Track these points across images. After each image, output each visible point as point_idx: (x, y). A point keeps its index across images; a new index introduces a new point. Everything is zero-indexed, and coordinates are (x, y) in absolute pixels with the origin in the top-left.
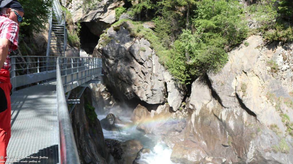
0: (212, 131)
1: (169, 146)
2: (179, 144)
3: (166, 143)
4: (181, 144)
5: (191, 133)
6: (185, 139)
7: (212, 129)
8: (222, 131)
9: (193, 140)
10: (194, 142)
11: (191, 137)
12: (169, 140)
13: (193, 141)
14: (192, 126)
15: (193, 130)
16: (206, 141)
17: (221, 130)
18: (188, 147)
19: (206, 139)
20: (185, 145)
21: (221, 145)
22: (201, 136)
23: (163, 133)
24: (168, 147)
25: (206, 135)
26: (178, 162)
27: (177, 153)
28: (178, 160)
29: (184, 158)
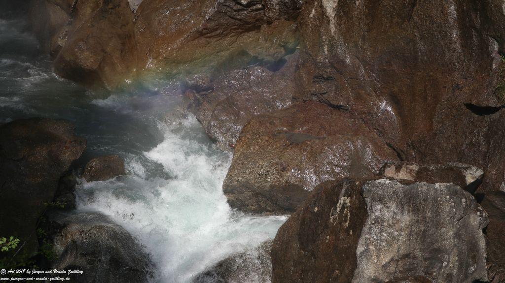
0: (421, 46)
1: (221, 139)
2: (261, 123)
3: (206, 124)
4: (277, 122)
5: (324, 64)
6: (294, 99)
7: (422, 37)
8: (471, 38)
9: (331, 97)
10: (338, 108)
11: (323, 86)
12: (220, 108)
13: (335, 103)
14: (328, 31)
15: (332, 48)
16: (395, 100)
17: (465, 37)
18: (309, 131)
19: (396, 89)
20: (292, 126)
21: (465, 109)
22: (370, 76)
23: (191, 82)
24: (214, 141)
25: (395, 67)
26: (260, 206)
27: (255, 163)
28: (262, 195)
29: (287, 182)
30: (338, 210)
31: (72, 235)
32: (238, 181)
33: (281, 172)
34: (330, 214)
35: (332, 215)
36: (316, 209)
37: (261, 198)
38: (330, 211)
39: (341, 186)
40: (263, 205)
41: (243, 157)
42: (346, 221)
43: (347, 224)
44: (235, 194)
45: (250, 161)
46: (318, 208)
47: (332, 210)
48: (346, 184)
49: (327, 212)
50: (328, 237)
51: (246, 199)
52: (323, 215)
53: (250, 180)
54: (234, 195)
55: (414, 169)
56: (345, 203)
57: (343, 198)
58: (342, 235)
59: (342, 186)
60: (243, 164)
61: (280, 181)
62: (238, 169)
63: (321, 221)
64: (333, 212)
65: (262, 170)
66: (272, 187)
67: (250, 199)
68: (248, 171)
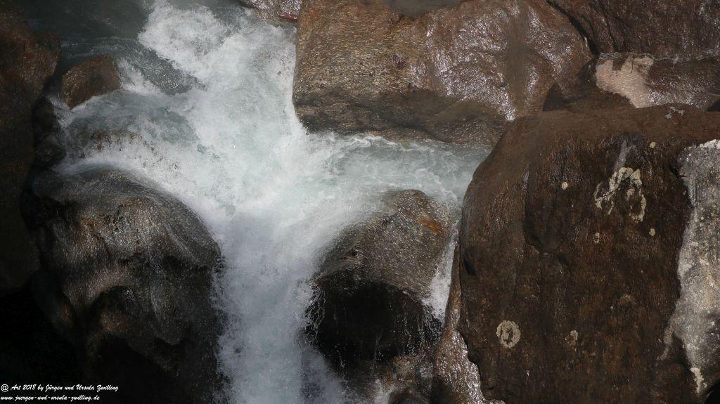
1: (262, 5)
26: (361, 123)
27: (346, 54)
28: (364, 107)
29: (409, 86)
30: (612, 188)
31: (91, 226)
32: (322, 86)
33: (397, 70)
34: (595, 194)
35: (599, 195)
36: (565, 185)
37: (361, 111)
38: (595, 189)
39: (617, 149)
40: (366, 122)
41: (322, 44)
42: (638, 211)
43: (641, 217)
44: (316, 106)
45: (336, 51)
46: (569, 182)
47: (598, 188)
48: (628, 145)
49: (587, 191)
50: (597, 235)
51: (335, 113)
52: (580, 195)
53: (343, 84)
54: (316, 108)
55: (646, 63)
56: (629, 178)
57: (623, 170)
58: (631, 235)
59: (620, 148)
60: (323, 56)
61: (397, 85)
62: (316, 64)
63: (575, 206)
64: (600, 190)
65: (363, 68)
66: (384, 95)
67: (343, 113)
68: (337, 69)
